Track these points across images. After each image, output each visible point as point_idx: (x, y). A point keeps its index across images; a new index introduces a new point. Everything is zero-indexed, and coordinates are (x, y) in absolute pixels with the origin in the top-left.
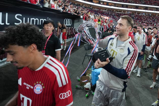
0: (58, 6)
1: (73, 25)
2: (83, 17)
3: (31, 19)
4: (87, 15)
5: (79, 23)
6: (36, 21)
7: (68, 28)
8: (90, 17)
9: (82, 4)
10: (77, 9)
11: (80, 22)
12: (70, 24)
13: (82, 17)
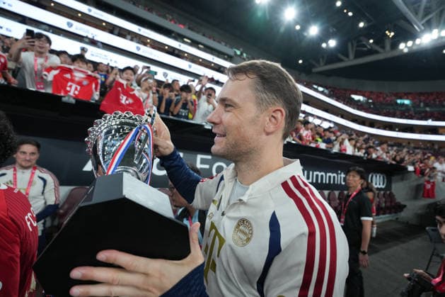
0: (356, 150)
1: (389, 187)
2: (415, 169)
3: (315, 173)
4: (426, 165)
5: (405, 182)
6: (322, 176)
7: (378, 194)
8: (434, 168)
9: (407, 141)
10: (397, 153)
11: (406, 180)
12: (383, 184)
13: (411, 168)
